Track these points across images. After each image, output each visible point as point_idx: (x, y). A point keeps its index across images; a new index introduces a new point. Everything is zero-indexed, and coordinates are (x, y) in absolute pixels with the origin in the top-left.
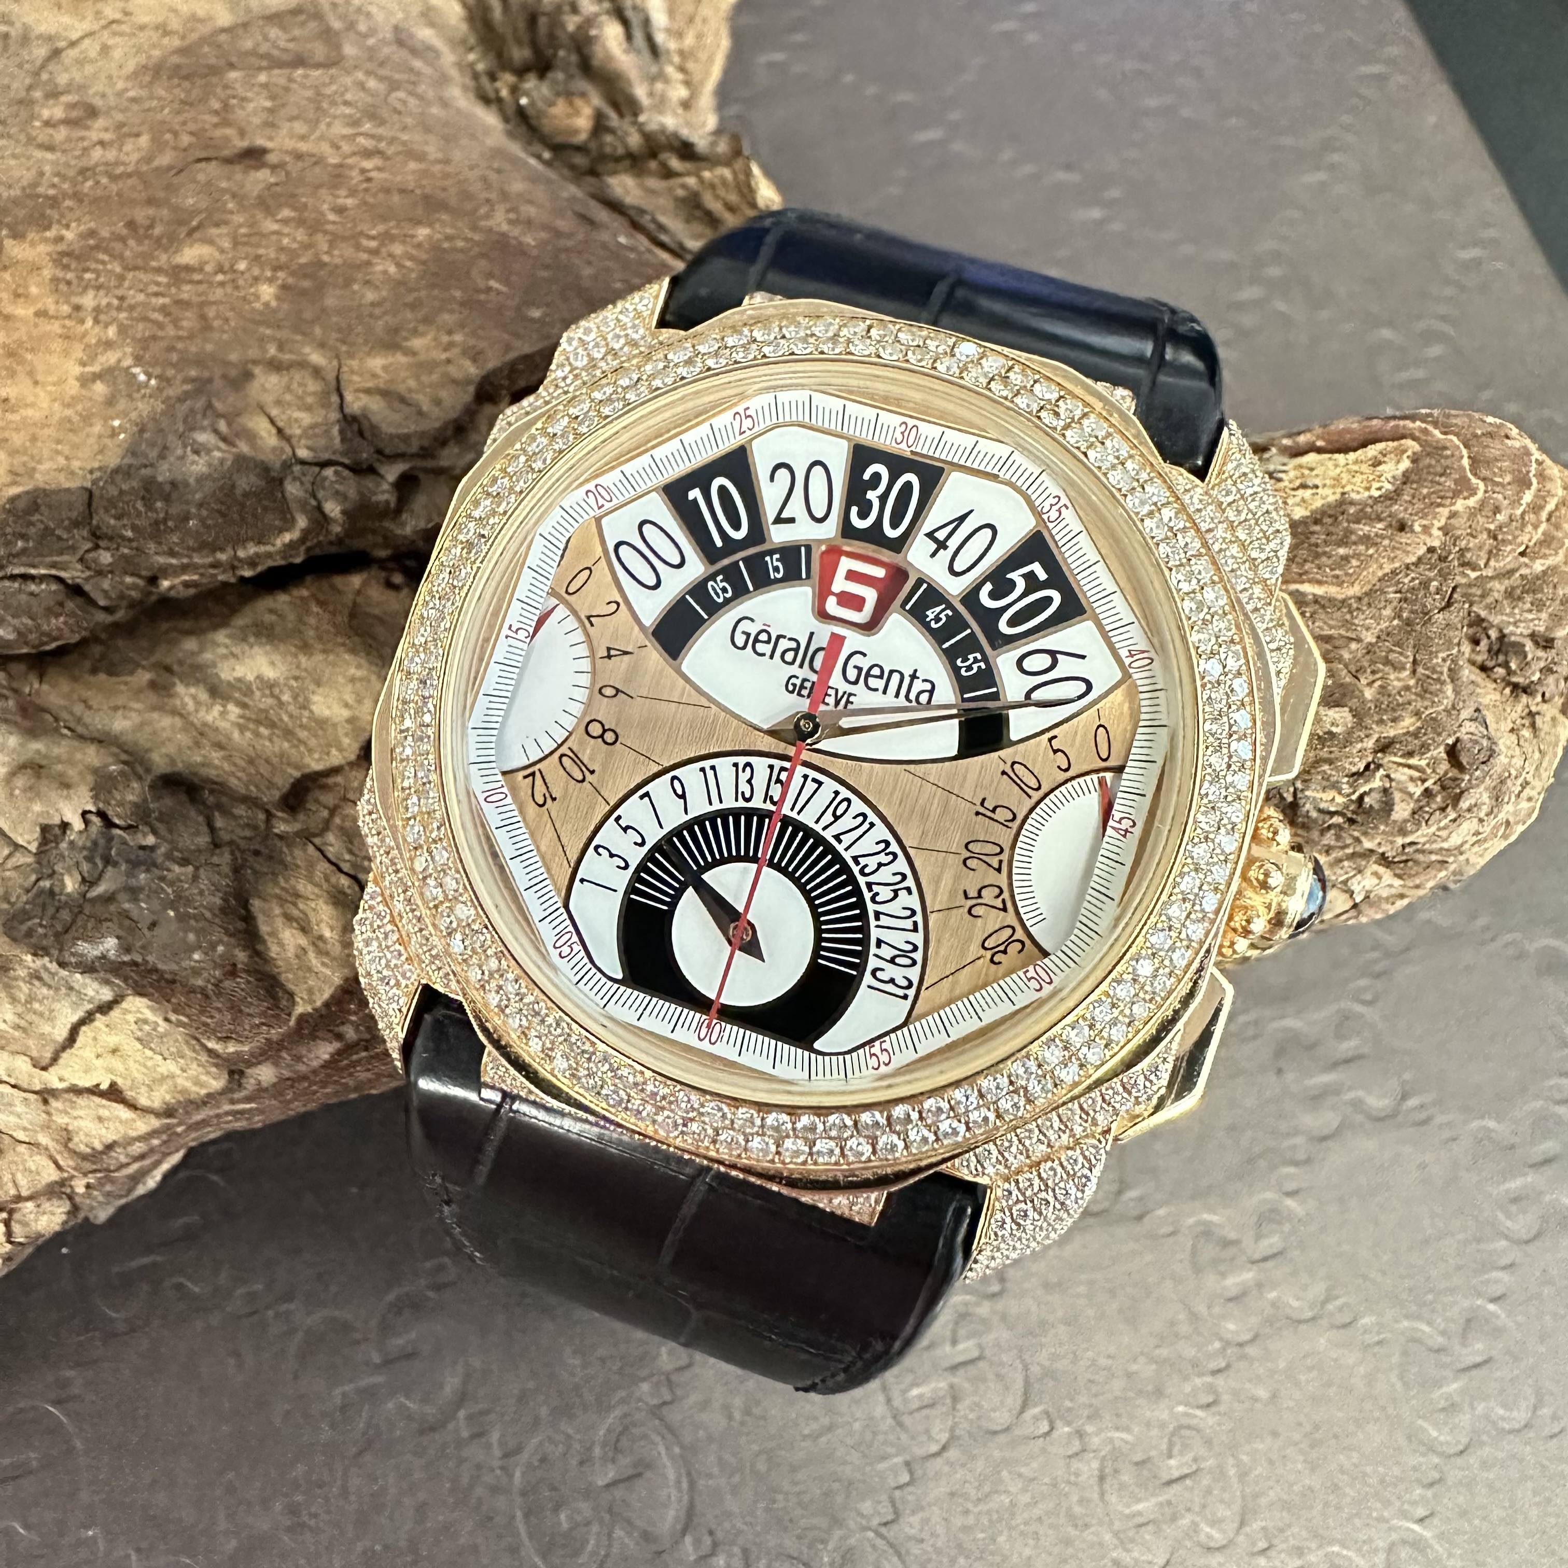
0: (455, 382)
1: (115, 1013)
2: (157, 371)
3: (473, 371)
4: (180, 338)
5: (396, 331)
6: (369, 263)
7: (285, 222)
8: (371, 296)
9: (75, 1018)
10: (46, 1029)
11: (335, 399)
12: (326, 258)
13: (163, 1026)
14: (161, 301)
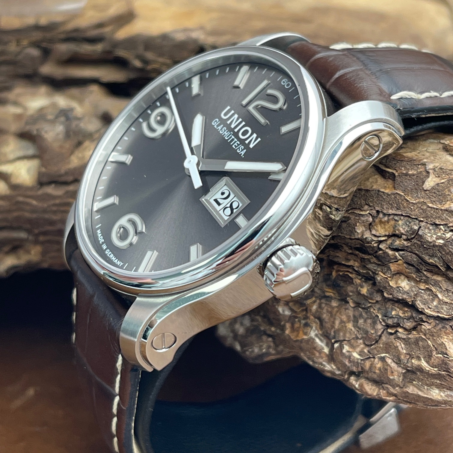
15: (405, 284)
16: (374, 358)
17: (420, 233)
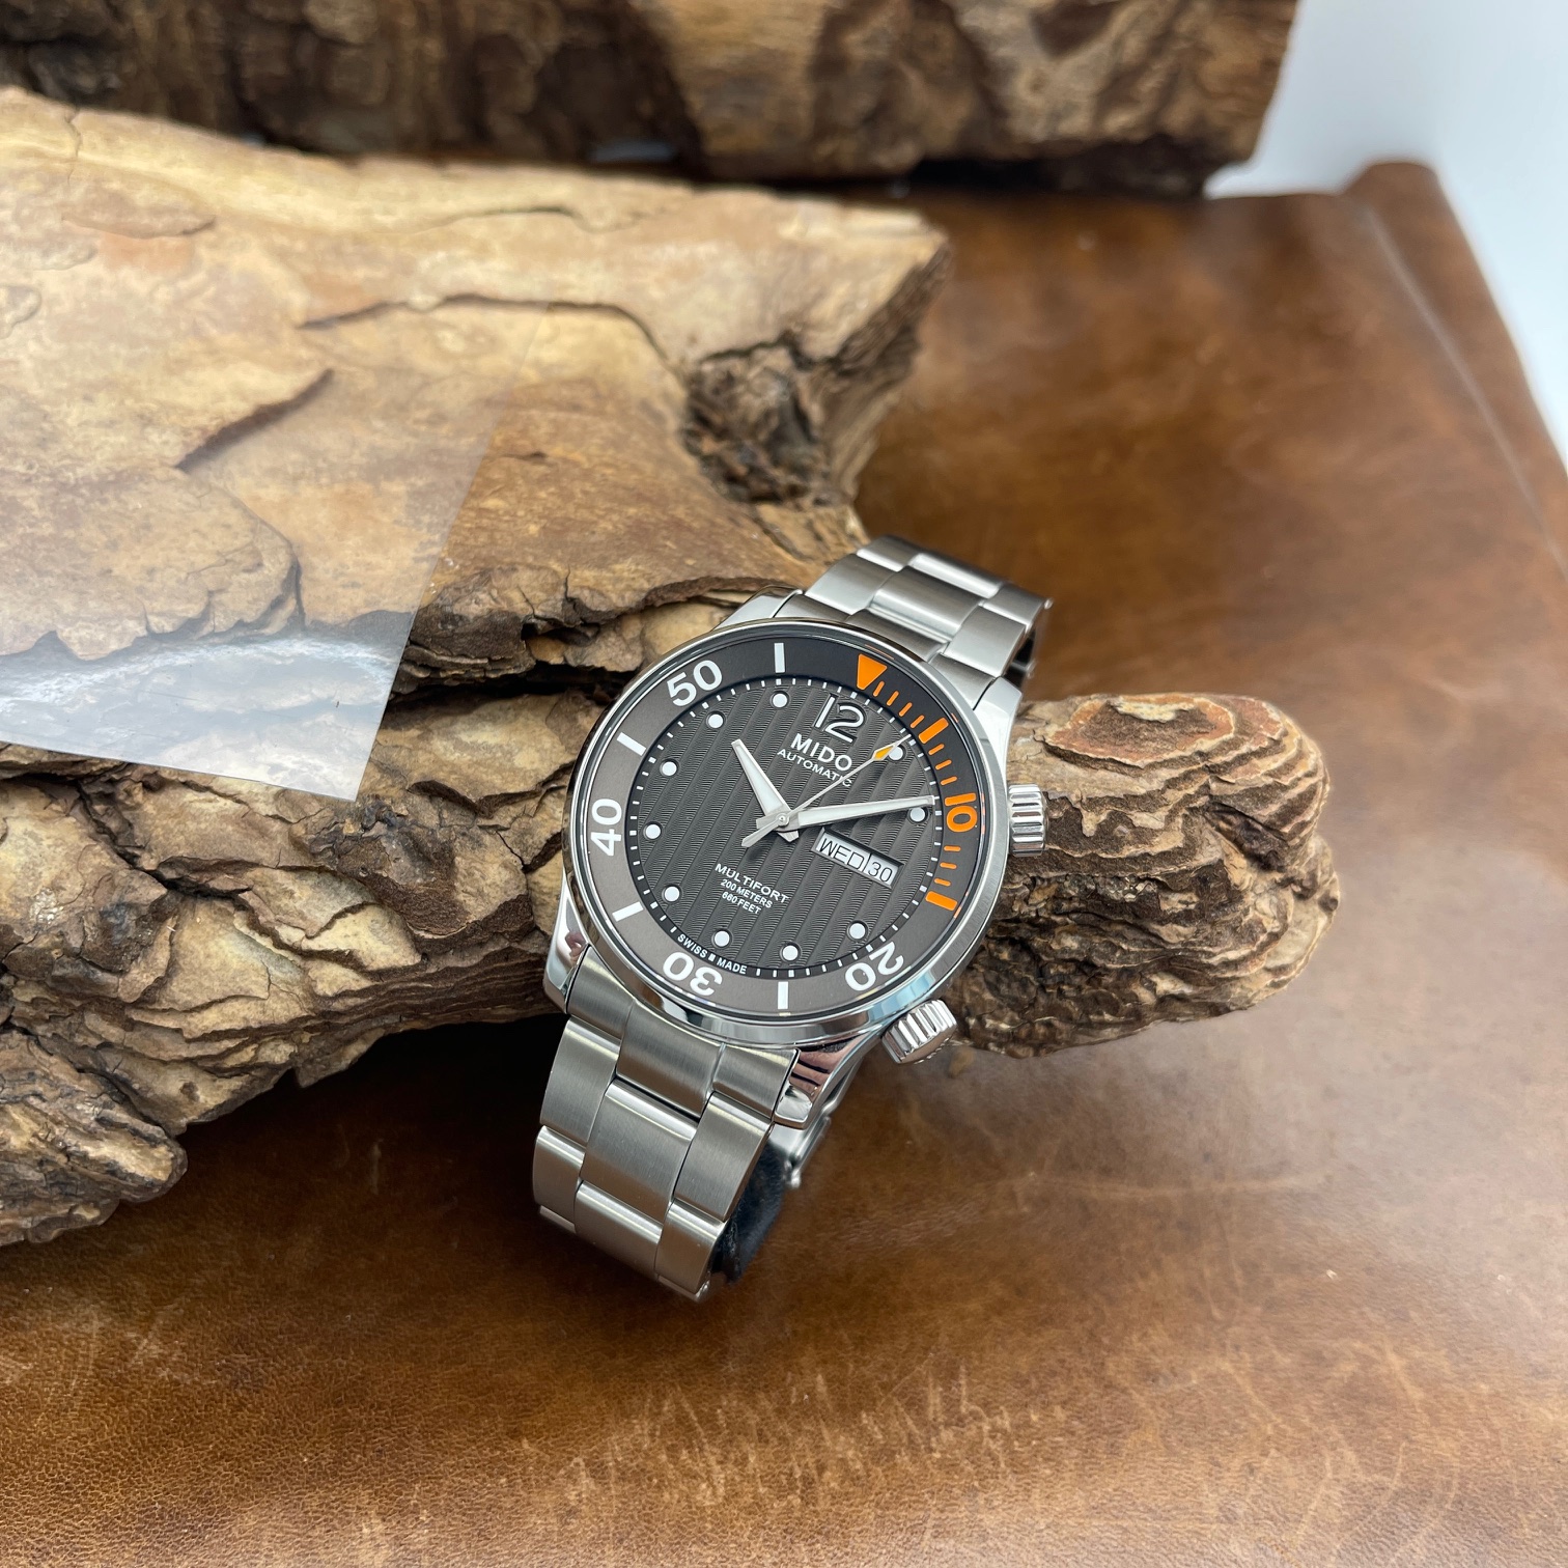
0: (635, 590)
1: (359, 915)
2: (461, 562)
3: (647, 586)
4: (476, 547)
5: (604, 559)
6: (595, 523)
7: (553, 494)
8: (593, 539)
9: (335, 912)
10: (318, 915)
11: (562, 588)
12: (573, 516)
13: (387, 927)
14: (468, 525)
15: (1071, 943)
16: (1029, 1022)
17: (1101, 892)
